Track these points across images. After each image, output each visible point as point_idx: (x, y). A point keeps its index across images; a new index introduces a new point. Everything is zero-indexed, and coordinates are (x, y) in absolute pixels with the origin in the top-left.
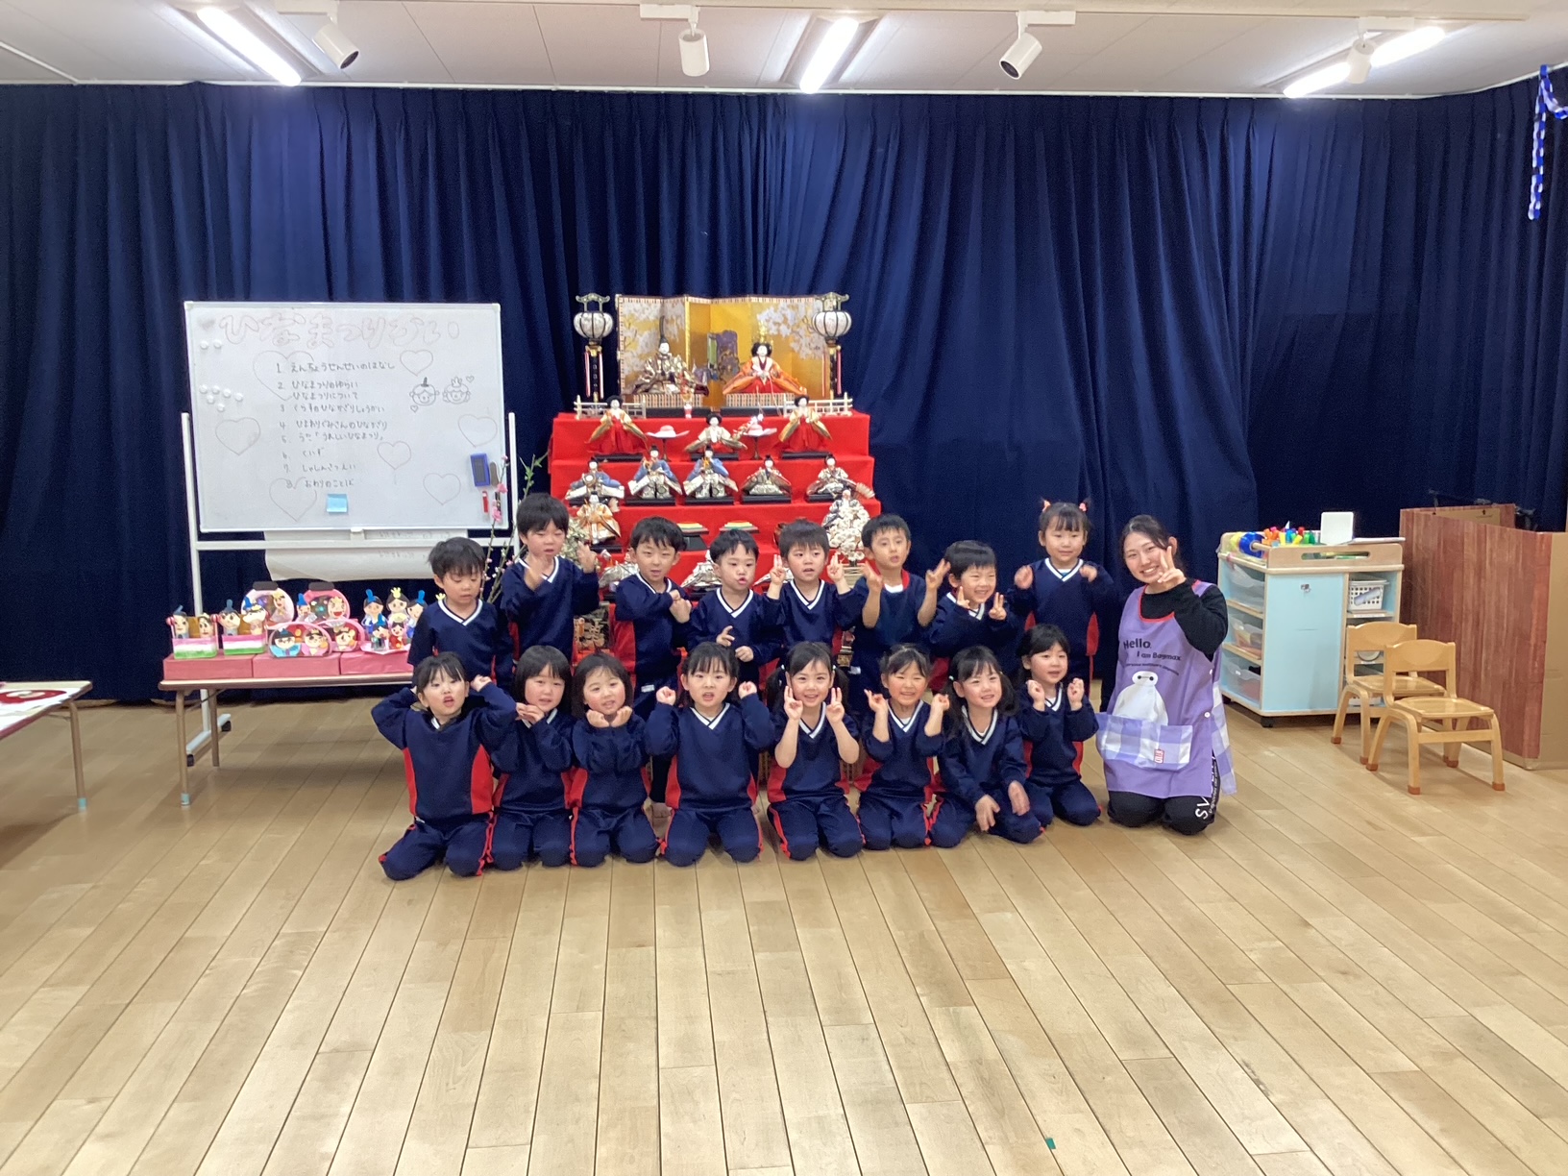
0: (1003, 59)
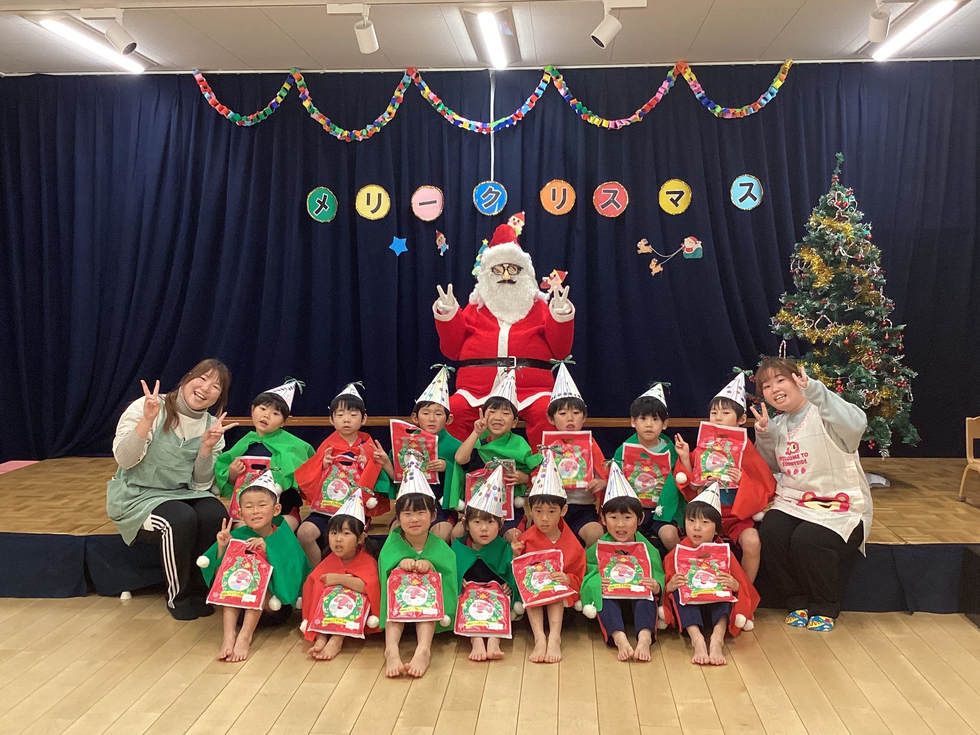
0: (593, 35)
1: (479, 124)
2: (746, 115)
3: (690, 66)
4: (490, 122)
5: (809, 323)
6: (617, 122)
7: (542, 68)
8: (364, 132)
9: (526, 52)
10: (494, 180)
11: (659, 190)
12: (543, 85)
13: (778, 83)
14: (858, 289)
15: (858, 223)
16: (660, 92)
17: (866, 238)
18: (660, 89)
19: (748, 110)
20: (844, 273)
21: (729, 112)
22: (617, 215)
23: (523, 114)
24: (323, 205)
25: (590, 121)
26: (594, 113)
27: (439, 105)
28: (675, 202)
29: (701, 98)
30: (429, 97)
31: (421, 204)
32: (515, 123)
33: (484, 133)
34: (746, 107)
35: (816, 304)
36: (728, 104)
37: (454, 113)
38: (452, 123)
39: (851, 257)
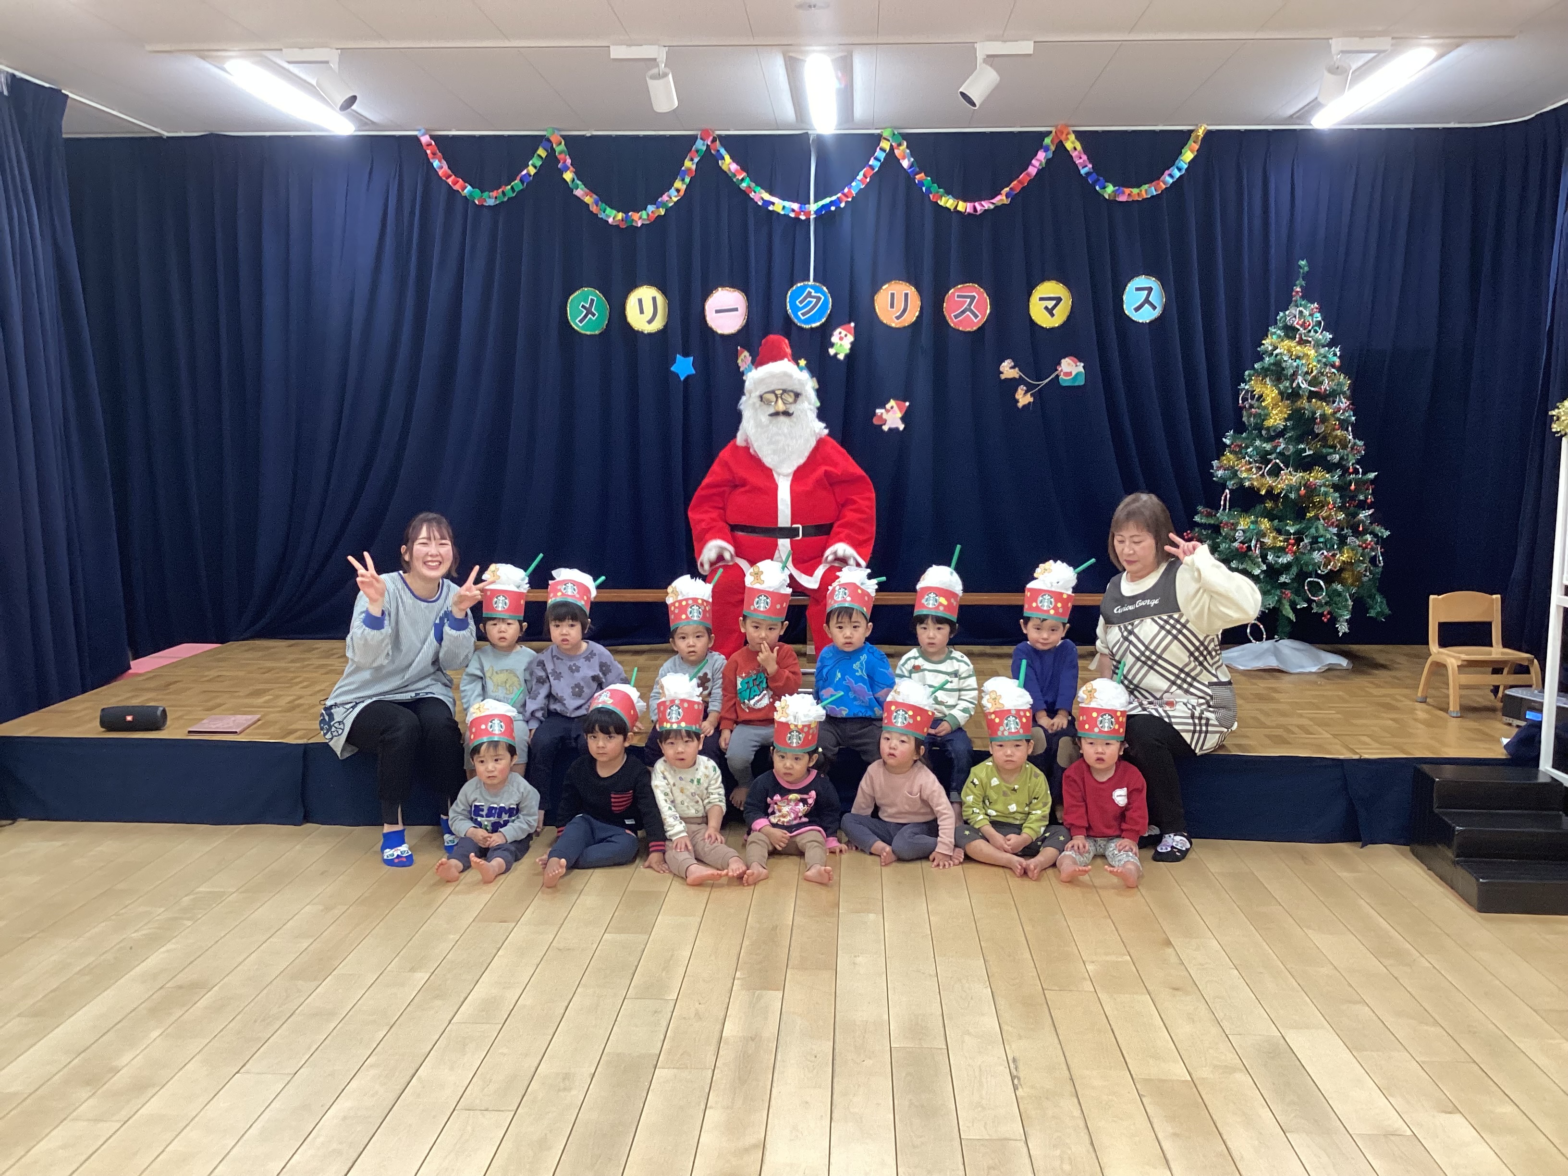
0: (961, 90)
1: (796, 206)
2: (1145, 197)
3: (1074, 132)
4: (809, 203)
5: (1260, 468)
6: (977, 204)
7: (878, 131)
8: (644, 214)
9: (859, 112)
10: (814, 280)
11: (1030, 295)
12: (881, 155)
13: (1188, 156)
14: (1319, 429)
15: (1323, 346)
16: (1034, 166)
17: (1333, 366)
18: (1034, 162)
19: (1148, 191)
20: (1304, 409)
21: (1123, 193)
22: (975, 328)
23: (854, 193)
24: (589, 312)
25: (942, 203)
26: (948, 192)
27: (743, 180)
28: (1050, 311)
29: (1088, 174)
30: (729, 169)
31: (717, 312)
32: (842, 205)
33: (803, 217)
34: (1146, 186)
35: (1268, 446)
36: (1123, 182)
37: (763, 191)
38: (760, 203)
39: (1312, 389)
